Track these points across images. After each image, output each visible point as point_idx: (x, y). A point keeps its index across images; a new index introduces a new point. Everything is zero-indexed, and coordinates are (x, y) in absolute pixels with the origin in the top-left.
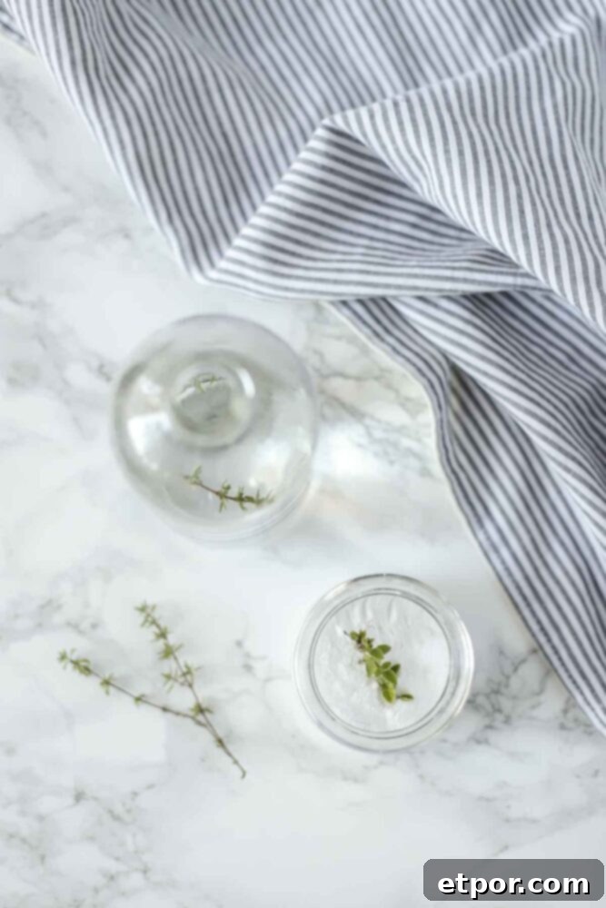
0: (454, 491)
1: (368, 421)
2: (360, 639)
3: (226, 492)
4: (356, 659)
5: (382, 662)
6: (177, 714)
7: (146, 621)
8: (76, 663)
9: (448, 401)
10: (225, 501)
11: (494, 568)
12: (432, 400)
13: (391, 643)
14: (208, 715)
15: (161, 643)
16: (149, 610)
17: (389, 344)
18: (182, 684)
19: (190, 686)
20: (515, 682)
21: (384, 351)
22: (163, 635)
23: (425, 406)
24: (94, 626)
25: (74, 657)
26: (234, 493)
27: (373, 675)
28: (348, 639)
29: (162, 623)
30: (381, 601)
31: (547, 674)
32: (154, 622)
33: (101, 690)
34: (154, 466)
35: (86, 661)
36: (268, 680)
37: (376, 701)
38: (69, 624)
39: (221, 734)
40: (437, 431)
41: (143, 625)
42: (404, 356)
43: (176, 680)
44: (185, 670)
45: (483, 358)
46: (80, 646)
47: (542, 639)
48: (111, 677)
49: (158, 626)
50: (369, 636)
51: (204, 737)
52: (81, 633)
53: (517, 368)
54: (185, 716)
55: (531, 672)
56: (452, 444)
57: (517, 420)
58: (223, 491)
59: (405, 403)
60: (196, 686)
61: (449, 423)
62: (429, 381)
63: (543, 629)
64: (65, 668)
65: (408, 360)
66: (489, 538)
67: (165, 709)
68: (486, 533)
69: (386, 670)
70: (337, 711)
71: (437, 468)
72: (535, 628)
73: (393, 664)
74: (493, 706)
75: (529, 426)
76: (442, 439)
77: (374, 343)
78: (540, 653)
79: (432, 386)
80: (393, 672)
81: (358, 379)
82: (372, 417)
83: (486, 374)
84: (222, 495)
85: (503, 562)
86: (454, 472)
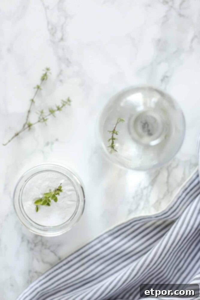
0: (123, 224)
1: (150, 188)
2: (59, 190)
3: (115, 133)
4: (51, 188)
5: (50, 199)
6: (28, 117)
7: (64, 102)
8: (45, 75)
9: (159, 220)
10: (112, 133)
11: (92, 241)
12: (159, 213)
13: (58, 202)
14: (28, 129)
15: (55, 108)
16: (68, 103)
17: (182, 194)
18: (39, 118)
19: (39, 121)
20: (47, 251)
21: (179, 193)
22: (59, 109)
23: (158, 210)
24: (61, 81)
25: (48, 74)
26: (115, 136)
27: (45, 196)
28: (59, 185)
29: (63, 109)
30: (75, 198)
31: (51, 264)
32: (64, 105)
33: (35, 86)
34: (122, 104)
35: (47, 79)
36: (43, 152)
37: (34, 197)
38: (61, 71)
39: (20, 134)
40: (147, 216)
41: (63, 101)
42: (177, 201)
43: (41, 115)
44: (45, 119)
45: (178, 234)
46: (53, 75)
47: (65, 262)
48: (41, 89)
49: (62, 107)
50: (61, 193)
51: (19, 128)
52: (58, 76)
53: (174, 248)
54: (27, 120)
55: (52, 258)
56: (143, 222)
57: (152, 249)
58: (115, 132)
59: (158, 202)
60: (39, 124)
61: (151, 221)
62: (167, 212)
63: (69, 262)
64: (43, 70)
65: (175, 203)
66: (105, 239)
67: (29, 112)
68: (107, 238)
69: (47, 201)
70: (30, 182)
71: (132, 216)
72: (69, 259)
73: (50, 203)
74: (37, 243)
75: (150, 253)
76: (144, 218)
77: (182, 189)
78: (59, 261)
79: (165, 213)
80: (47, 203)
81: (167, 182)
82: (152, 189)
83: (171, 235)
84: (114, 132)
85: (95, 245)
86: (131, 224)
